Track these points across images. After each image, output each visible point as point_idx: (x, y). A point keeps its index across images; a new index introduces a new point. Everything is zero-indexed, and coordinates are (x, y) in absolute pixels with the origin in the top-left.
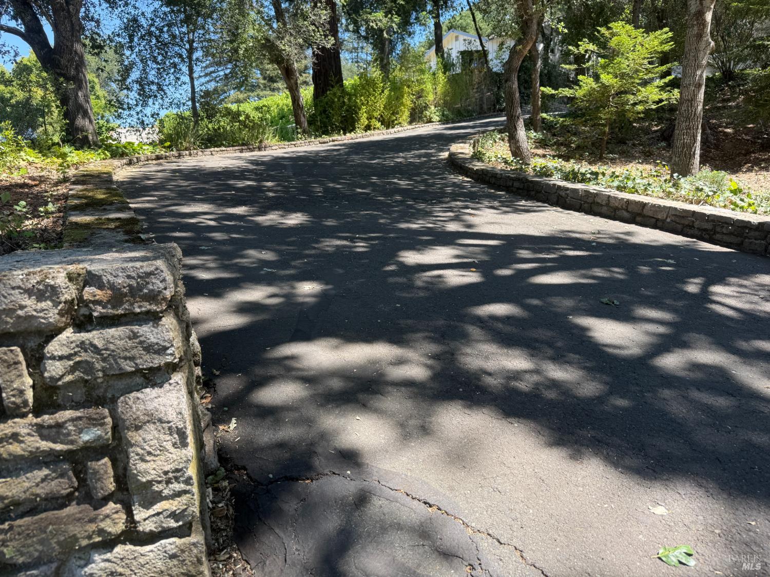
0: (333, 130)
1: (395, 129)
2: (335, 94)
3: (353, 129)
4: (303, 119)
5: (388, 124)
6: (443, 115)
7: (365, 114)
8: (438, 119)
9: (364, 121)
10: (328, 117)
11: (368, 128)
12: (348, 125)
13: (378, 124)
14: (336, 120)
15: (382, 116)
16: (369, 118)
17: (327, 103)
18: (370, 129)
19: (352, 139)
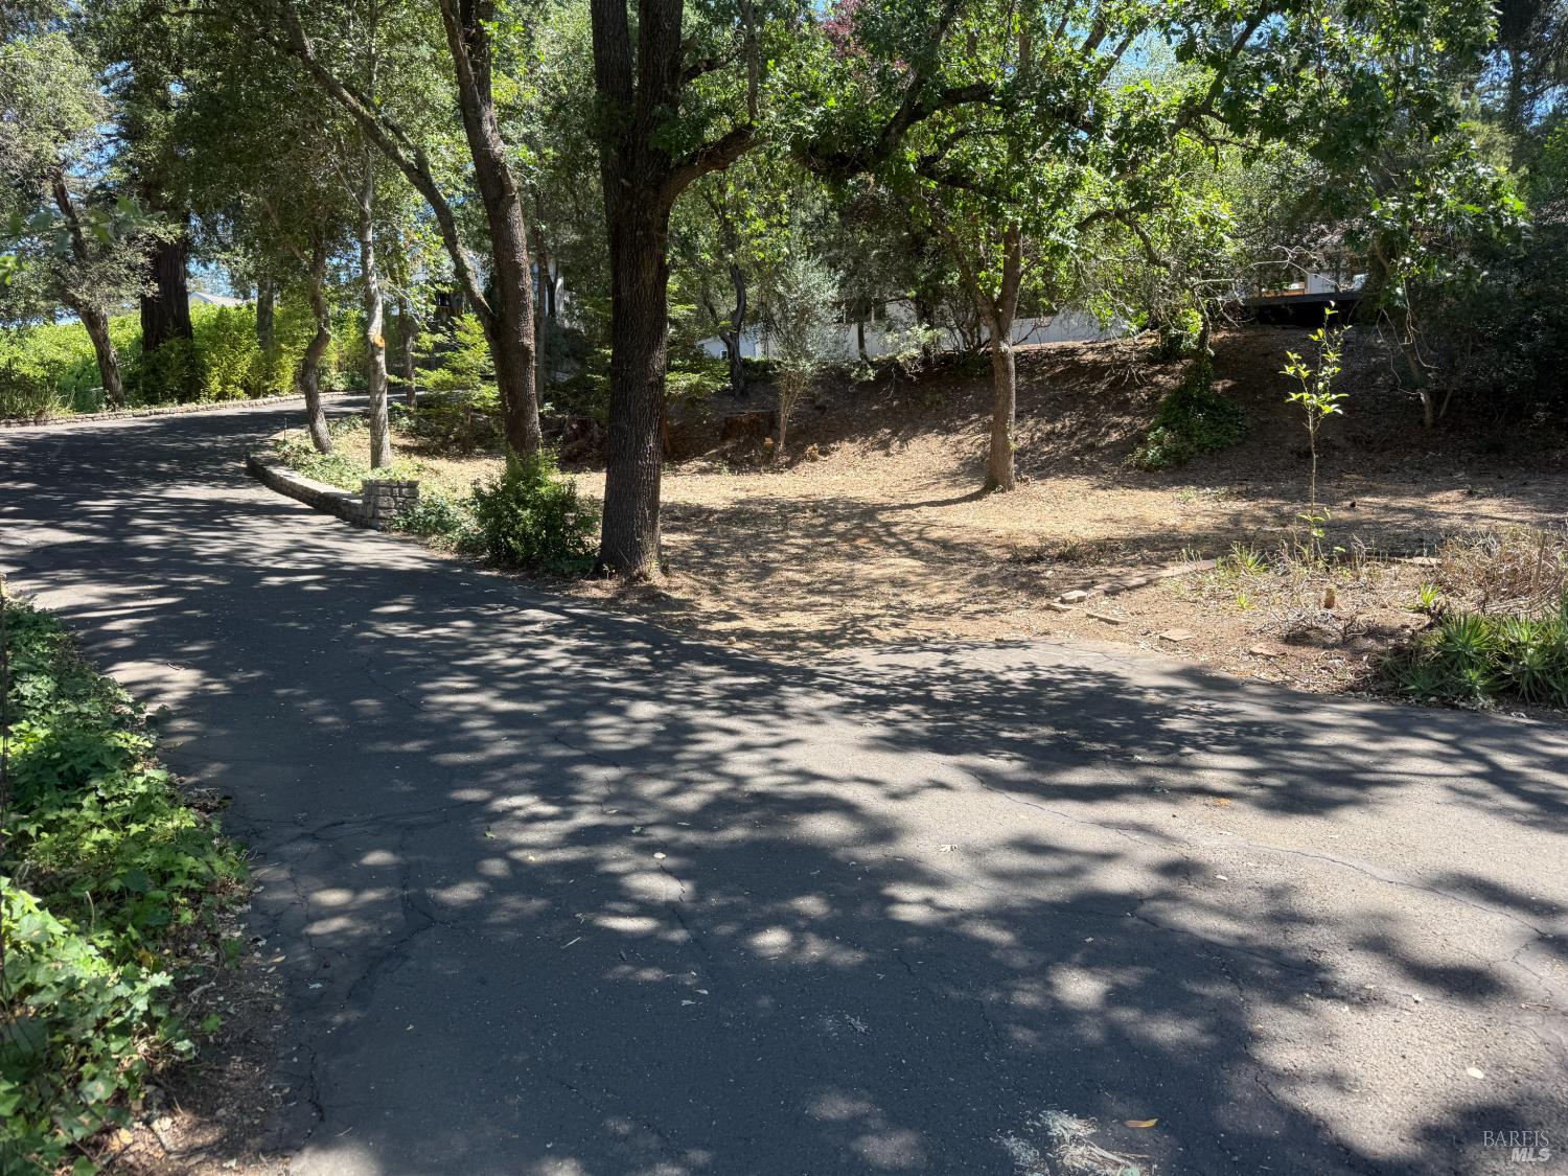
0: (163, 400)
1: (266, 400)
2: (171, 349)
3: (195, 399)
4: (114, 381)
5: (254, 392)
6: (352, 382)
7: (217, 378)
8: (342, 386)
9: (215, 386)
10: (159, 379)
11: (222, 396)
12: (190, 392)
13: (240, 392)
14: (172, 383)
15: (246, 381)
16: (225, 382)
17: (158, 360)
18: (224, 399)
19: (188, 411)
